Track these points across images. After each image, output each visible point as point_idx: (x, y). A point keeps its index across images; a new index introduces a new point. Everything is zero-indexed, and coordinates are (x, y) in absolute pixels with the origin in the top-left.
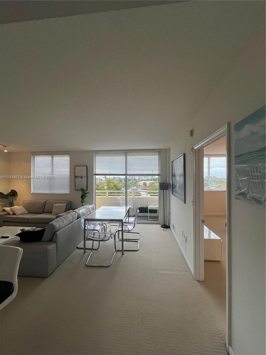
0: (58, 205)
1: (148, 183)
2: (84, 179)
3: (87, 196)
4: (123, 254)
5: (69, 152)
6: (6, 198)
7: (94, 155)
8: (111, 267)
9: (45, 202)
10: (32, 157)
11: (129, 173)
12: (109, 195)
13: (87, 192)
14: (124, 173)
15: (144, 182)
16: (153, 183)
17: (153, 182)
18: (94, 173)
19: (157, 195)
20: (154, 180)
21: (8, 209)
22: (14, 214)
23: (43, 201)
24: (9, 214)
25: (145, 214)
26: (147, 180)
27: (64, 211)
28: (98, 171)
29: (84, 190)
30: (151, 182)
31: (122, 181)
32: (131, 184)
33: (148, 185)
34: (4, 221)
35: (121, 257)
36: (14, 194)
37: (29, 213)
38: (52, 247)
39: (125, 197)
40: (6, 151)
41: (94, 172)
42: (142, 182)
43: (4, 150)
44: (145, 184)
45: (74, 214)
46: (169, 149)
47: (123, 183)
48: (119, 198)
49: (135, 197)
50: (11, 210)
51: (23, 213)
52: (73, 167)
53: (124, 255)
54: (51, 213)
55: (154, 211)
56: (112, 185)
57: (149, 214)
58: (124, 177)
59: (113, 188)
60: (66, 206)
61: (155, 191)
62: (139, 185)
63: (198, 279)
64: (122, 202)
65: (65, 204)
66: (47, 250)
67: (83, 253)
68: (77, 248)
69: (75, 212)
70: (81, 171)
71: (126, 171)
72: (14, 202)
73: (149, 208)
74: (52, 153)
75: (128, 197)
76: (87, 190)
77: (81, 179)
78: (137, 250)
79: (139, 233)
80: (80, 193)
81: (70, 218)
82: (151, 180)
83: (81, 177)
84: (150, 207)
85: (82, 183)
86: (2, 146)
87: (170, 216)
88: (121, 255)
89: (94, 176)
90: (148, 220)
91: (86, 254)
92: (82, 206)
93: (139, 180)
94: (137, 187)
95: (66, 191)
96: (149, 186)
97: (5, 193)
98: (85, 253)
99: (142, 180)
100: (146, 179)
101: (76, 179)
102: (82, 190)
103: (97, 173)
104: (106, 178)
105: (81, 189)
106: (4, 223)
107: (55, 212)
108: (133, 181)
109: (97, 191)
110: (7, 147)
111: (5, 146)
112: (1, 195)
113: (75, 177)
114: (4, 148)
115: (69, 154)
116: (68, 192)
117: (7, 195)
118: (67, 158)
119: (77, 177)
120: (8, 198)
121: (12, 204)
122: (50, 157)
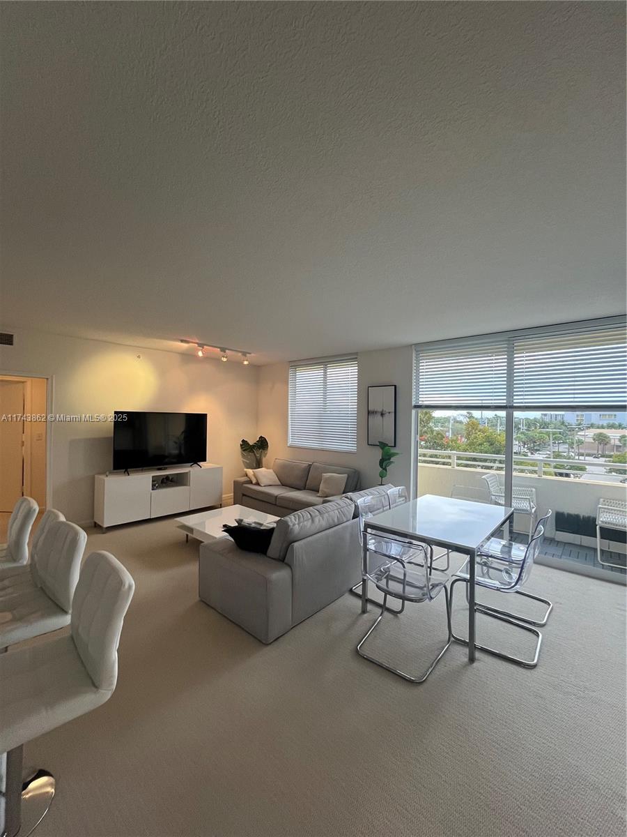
0: (332, 476)
1: (614, 435)
2: (389, 419)
3: (392, 462)
4: (472, 659)
5: (357, 353)
6: (250, 452)
7: (414, 355)
8: (421, 688)
9: (310, 465)
10: (291, 372)
11: (517, 401)
12: (458, 465)
13: (393, 451)
14: (503, 402)
15: (598, 431)
18: (414, 403)
21: (250, 472)
22: (258, 484)
23: (304, 465)
24: (251, 483)
25: (586, 540)
26: (611, 426)
27: (342, 491)
28: (425, 400)
29: (387, 445)
31: (521, 426)
32: (549, 437)
33: (615, 442)
34: (244, 495)
35: (465, 666)
36: (262, 444)
37: (283, 485)
38: (280, 576)
39: (504, 472)
40: (246, 363)
41: (413, 399)
42: (591, 433)
43: (244, 360)
44: (602, 440)
45: (345, 505)
47: (522, 433)
48: (490, 477)
49: (544, 477)
50: (254, 475)
51: (271, 483)
52: (366, 389)
53: (475, 665)
54: (315, 490)
56: (480, 435)
57: (598, 543)
58: (503, 414)
59: (481, 444)
60: (348, 479)
62: (580, 442)
64: (497, 489)
65: (346, 475)
66: (266, 582)
67: (360, 611)
68: (351, 591)
69: (351, 500)
70: (381, 399)
71: (510, 393)
72: (263, 460)
73: (599, 522)
74: (325, 360)
75: (514, 473)
76: (395, 446)
77: (381, 417)
78: (528, 665)
79: (549, 605)
80: (378, 454)
81: (332, 513)
83: (382, 414)
84: (607, 519)
85: (384, 427)
86: (240, 354)
88: (466, 660)
89: (414, 412)
90: (595, 564)
91: (366, 615)
92: (382, 485)
93: (579, 424)
94: (571, 445)
95: (351, 446)
96: (620, 446)
97: (251, 443)
98: (364, 611)
99: (592, 426)
100: (605, 425)
101: (371, 417)
102: (383, 445)
103: (420, 403)
104: (471, 417)
105: (380, 442)
106: (244, 497)
107: (325, 492)
109: (420, 451)
110: (248, 355)
111: (244, 354)
112: (244, 445)
113: (369, 412)
114: (243, 357)
115: (356, 358)
116: (353, 448)
117: (253, 446)
118: (352, 368)
119: (373, 412)
120: (255, 452)
121: (260, 464)
122: (322, 368)
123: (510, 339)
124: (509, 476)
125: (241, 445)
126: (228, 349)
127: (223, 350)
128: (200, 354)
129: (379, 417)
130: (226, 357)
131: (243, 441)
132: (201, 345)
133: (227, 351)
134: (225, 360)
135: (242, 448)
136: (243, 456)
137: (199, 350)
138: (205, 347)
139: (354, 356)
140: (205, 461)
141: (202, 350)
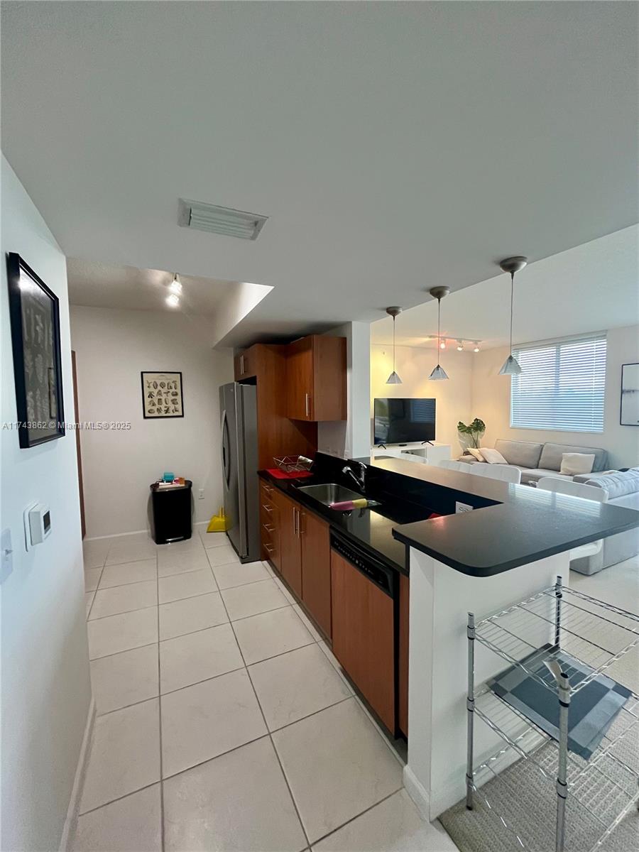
0: (576, 456)
5: (607, 330)
6: (466, 433)
9: (542, 446)
22: (486, 461)
23: (536, 445)
24: (477, 460)
27: (591, 470)
36: (478, 426)
37: (512, 464)
40: (476, 350)
43: (474, 348)
50: (480, 453)
52: (618, 368)
54: (556, 469)
60: (595, 459)
65: (594, 455)
72: (480, 440)
86: (471, 343)
95: (594, 427)
97: (467, 425)
101: (625, 396)
107: (569, 471)
110: (479, 343)
111: (476, 342)
112: (461, 426)
113: (622, 392)
114: (474, 345)
115: (605, 335)
116: (598, 428)
117: (469, 428)
118: (598, 347)
119: (628, 391)
120: (471, 433)
121: (476, 445)
122: (553, 350)
125: (458, 427)
126: (465, 340)
127: (460, 340)
128: (443, 346)
130: (462, 347)
131: (460, 423)
132: (444, 338)
133: (463, 341)
134: (460, 349)
135: (459, 430)
136: (460, 437)
137: (441, 343)
138: (447, 340)
139: (601, 334)
140: (434, 439)
141: (445, 343)
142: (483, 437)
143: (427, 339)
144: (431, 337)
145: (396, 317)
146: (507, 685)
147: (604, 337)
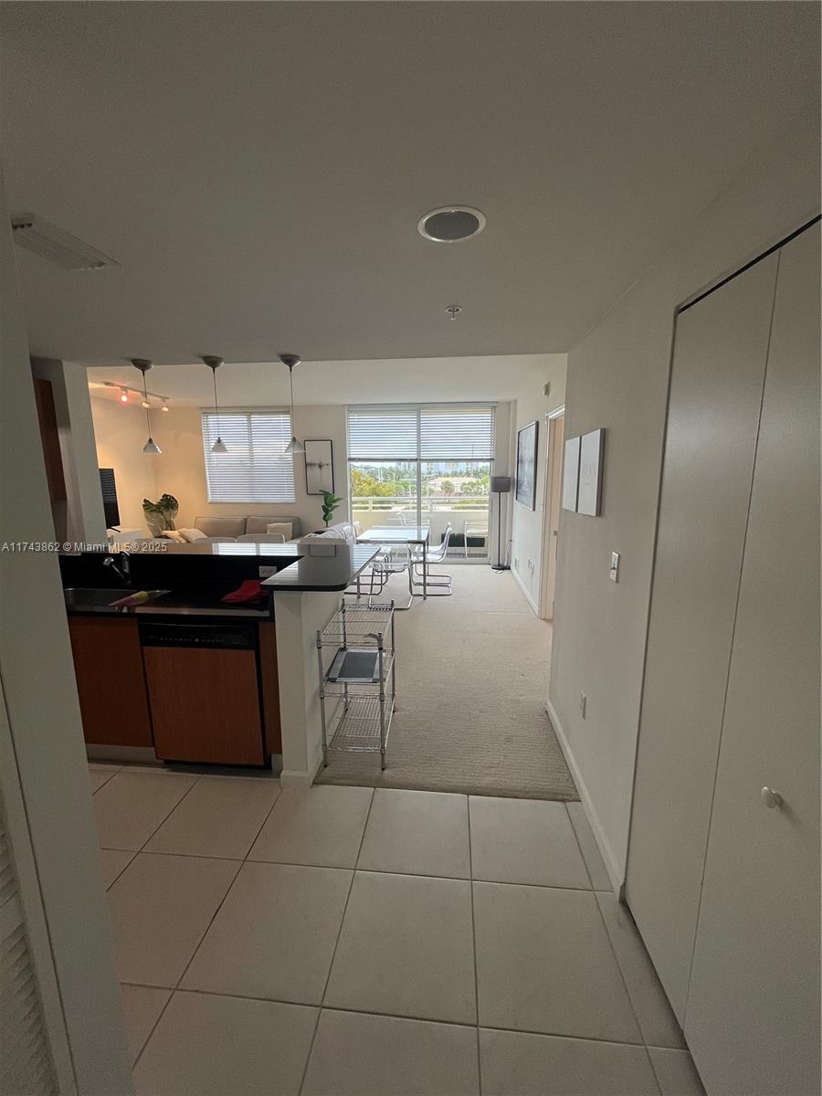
0: (276, 526)
1: (457, 483)
2: (327, 471)
3: (336, 506)
4: (425, 599)
5: (289, 407)
6: (157, 512)
7: (346, 414)
9: (245, 520)
10: (203, 418)
11: (424, 455)
12: (374, 508)
13: (334, 497)
14: (415, 456)
15: (445, 479)
16: (473, 485)
17: (474, 480)
18: (348, 457)
19: (484, 508)
20: (476, 474)
21: (171, 533)
23: (239, 519)
28: (353, 452)
29: (328, 493)
30: (467, 480)
33: (457, 490)
36: (169, 503)
39: (416, 511)
40: (165, 409)
41: (348, 453)
42: (439, 481)
43: (163, 407)
46: (516, 401)
50: (182, 536)
52: (302, 444)
53: (427, 600)
55: (477, 542)
57: (466, 549)
61: (479, 497)
63: (543, 617)
65: (291, 524)
70: (318, 452)
71: (419, 451)
72: (175, 520)
73: (466, 535)
74: (248, 410)
76: (334, 493)
77: (319, 469)
80: (320, 501)
82: (468, 474)
83: (320, 466)
84: (470, 532)
85: (322, 478)
87: (511, 547)
88: (422, 599)
89: (348, 463)
90: (465, 558)
92: (327, 527)
93: (430, 473)
95: (288, 497)
97: (155, 503)
100: (450, 473)
101: (309, 469)
102: (326, 495)
103: (353, 456)
105: (320, 491)
108: (410, 478)
109: (354, 498)
110: (167, 401)
111: (164, 399)
112: (147, 505)
113: (306, 465)
114: (163, 403)
115: (288, 411)
116: (290, 498)
117: (158, 506)
118: (283, 421)
119: (311, 465)
120: (162, 513)
121: (170, 526)
122: (243, 418)
123: (418, 408)
124: (419, 514)
125: (144, 506)
126: (151, 394)
127: (145, 394)
128: (124, 399)
129: (317, 469)
130: (148, 403)
131: (145, 500)
132: (125, 389)
133: (149, 396)
135: (145, 509)
136: (148, 518)
137: (122, 395)
138: (129, 391)
139: (284, 410)
140: (119, 524)
141: (126, 395)
142: (178, 517)
143: (103, 386)
144: (107, 384)
145: (146, 372)
146: (334, 675)
147: (287, 413)
